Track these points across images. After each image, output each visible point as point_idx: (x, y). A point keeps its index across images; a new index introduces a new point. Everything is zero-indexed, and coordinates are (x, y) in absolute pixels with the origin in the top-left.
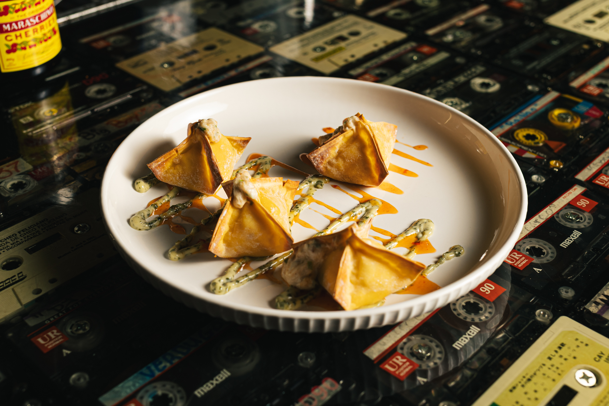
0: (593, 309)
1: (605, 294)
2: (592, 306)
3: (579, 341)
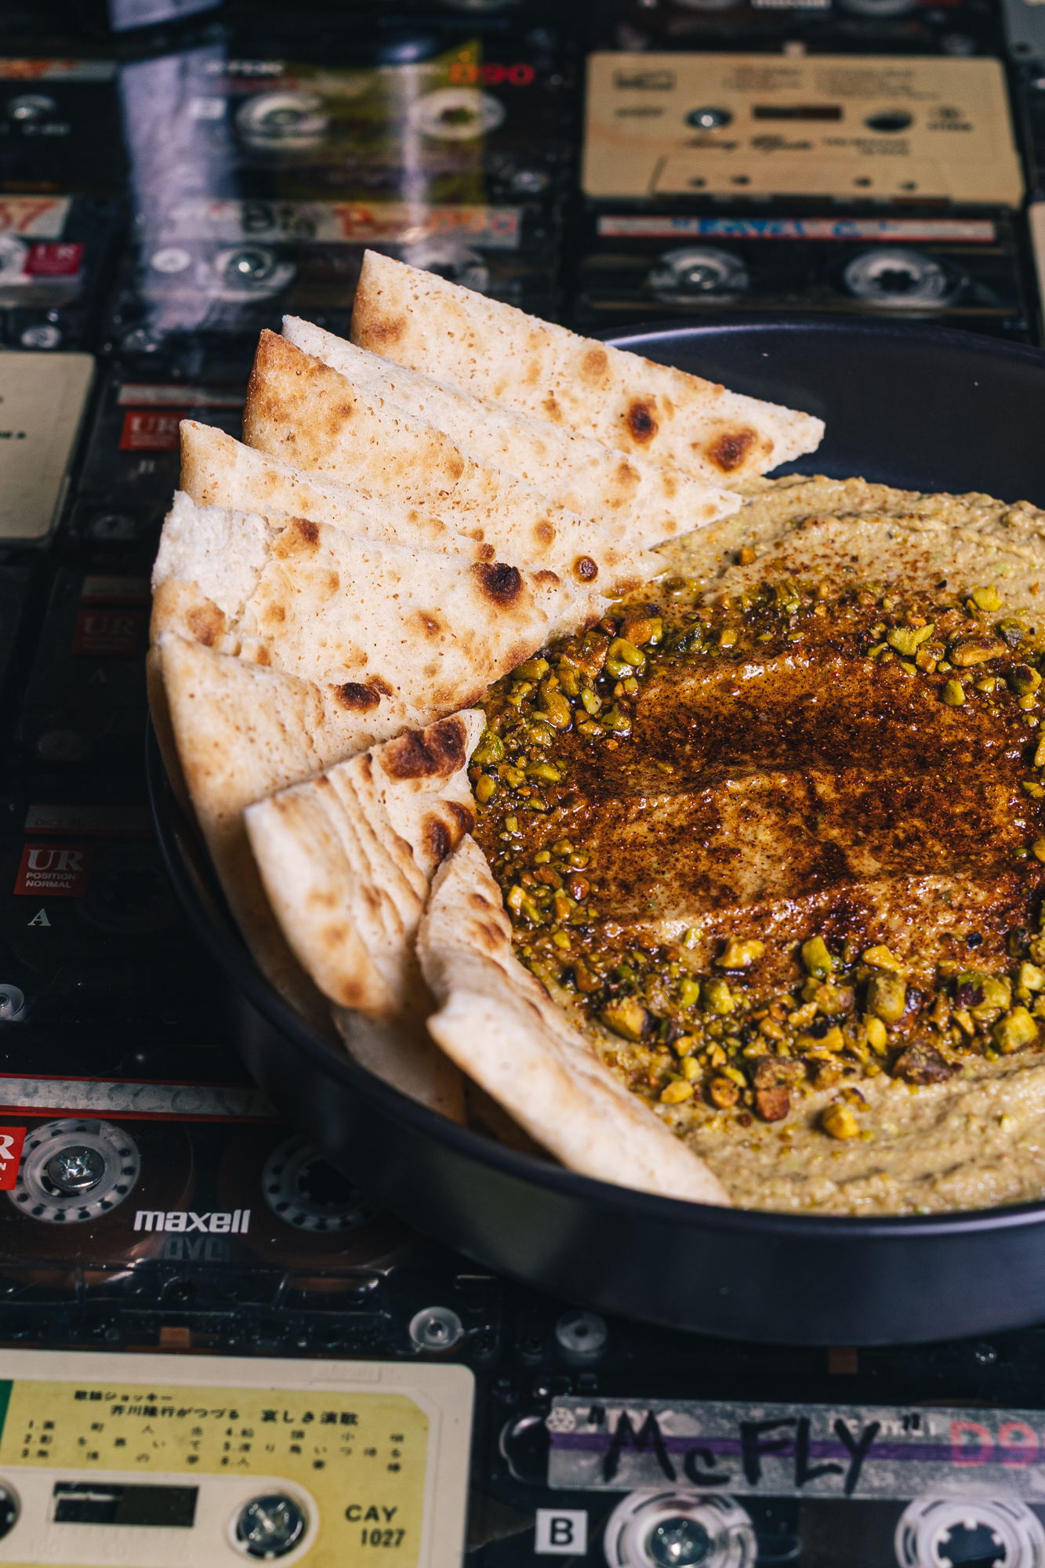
0: (566, 1418)
1: (661, 1418)
2: (572, 1408)
3: (399, 1446)
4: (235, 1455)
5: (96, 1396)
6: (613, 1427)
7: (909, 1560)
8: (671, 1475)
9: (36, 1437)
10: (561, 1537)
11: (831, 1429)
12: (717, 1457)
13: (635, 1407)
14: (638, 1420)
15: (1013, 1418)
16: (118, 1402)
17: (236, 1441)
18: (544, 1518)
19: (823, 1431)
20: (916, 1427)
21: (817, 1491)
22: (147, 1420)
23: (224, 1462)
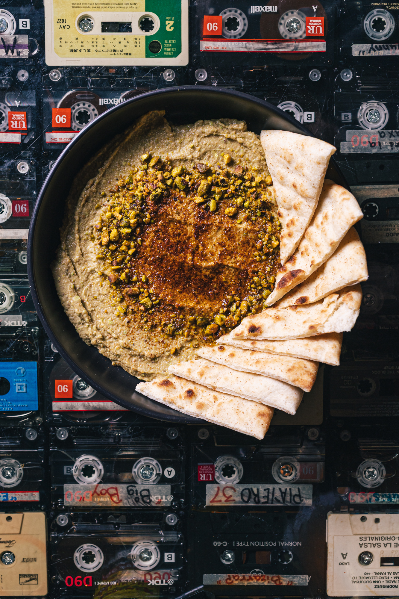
0: (25, 53)
1: (5, 53)
2: (24, 55)
3: (60, 44)
4: (95, 40)
5: (127, 54)
6: (15, 50)
9: (138, 43)
10: (24, 23)
13: (11, 56)
14: (10, 53)
16: (122, 53)
17: (95, 44)
18: (28, 28)
22: (115, 49)
23: (97, 39)
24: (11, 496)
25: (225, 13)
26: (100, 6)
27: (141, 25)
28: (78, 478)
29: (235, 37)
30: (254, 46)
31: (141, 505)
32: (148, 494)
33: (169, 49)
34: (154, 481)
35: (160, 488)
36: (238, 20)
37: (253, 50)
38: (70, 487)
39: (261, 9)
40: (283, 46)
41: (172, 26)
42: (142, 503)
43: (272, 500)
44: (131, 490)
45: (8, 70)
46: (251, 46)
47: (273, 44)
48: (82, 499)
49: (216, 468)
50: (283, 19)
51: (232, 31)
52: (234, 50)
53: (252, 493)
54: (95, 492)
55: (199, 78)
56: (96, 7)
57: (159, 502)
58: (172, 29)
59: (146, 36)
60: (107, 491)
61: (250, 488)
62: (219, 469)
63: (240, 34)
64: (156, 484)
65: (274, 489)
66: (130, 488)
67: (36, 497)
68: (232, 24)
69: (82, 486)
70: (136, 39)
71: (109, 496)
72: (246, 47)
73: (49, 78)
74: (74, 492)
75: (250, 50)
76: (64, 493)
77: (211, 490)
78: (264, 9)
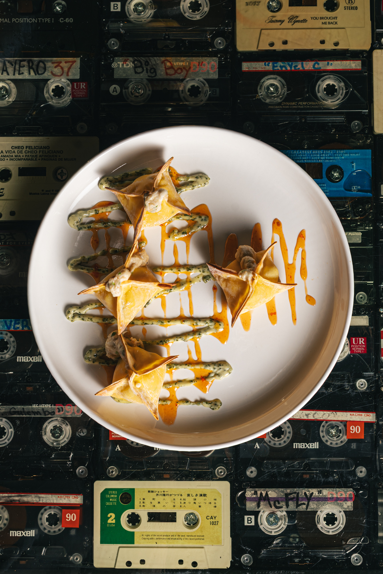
0: (249, 493)
1: (268, 493)
2: (251, 492)
3: (216, 501)
4: (183, 505)
5: (152, 492)
6: (259, 496)
7: (318, 523)
8: (271, 507)
9: (142, 502)
10: (249, 522)
11: (303, 494)
12: (280, 502)
13: (263, 490)
14: (264, 494)
15: (341, 490)
16: (157, 493)
17: (183, 501)
18: (246, 517)
19: (301, 495)
20: (321, 493)
21: (300, 509)
22: (164, 497)
23: (181, 506)
24: (269, 67)
25: (59, 530)
26: (177, 537)
27: (139, 519)
28: (204, 85)
29: (50, 508)
30: (32, 499)
31: (143, 58)
32: (136, 69)
33: (112, 496)
34: (131, 81)
35: (124, 75)
36: (47, 523)
37: (33, 495)
38: (212, 75)
39: (25, 534)
40: (4, 498)
41: (109, 518)
42: (142, 60)
43: (15, 63)
44: (152, 73)
45: (265, 477)
46: (34, 499)
47: (14, 500)
48: (200, 64)
49: (70, 94)
50: (5, 524)
51: (53, 513)
52: (50, 496)
53: (36, 71)
54: (187, 71)
55: (84, 468)
56: (181, 536)
57: (125, 61)
58: (109, 516)
59: (134, 508)
60: (176, 72)
61: (37, 75)
62: (68, 93)
63: (46, 510)
64: (128, 79)
65: (14, 74)
66: (153, 75)
67: (246, 66)
68: (53, 520)
69: (200, 77)
70: (144, 506)
71: (174, 67)
72: (39, 498)
73: (227, 469)
74: (208, 71)
75: (35, 495)
76: (217, 70)
77: (75, 73)
78: (22, 534)
